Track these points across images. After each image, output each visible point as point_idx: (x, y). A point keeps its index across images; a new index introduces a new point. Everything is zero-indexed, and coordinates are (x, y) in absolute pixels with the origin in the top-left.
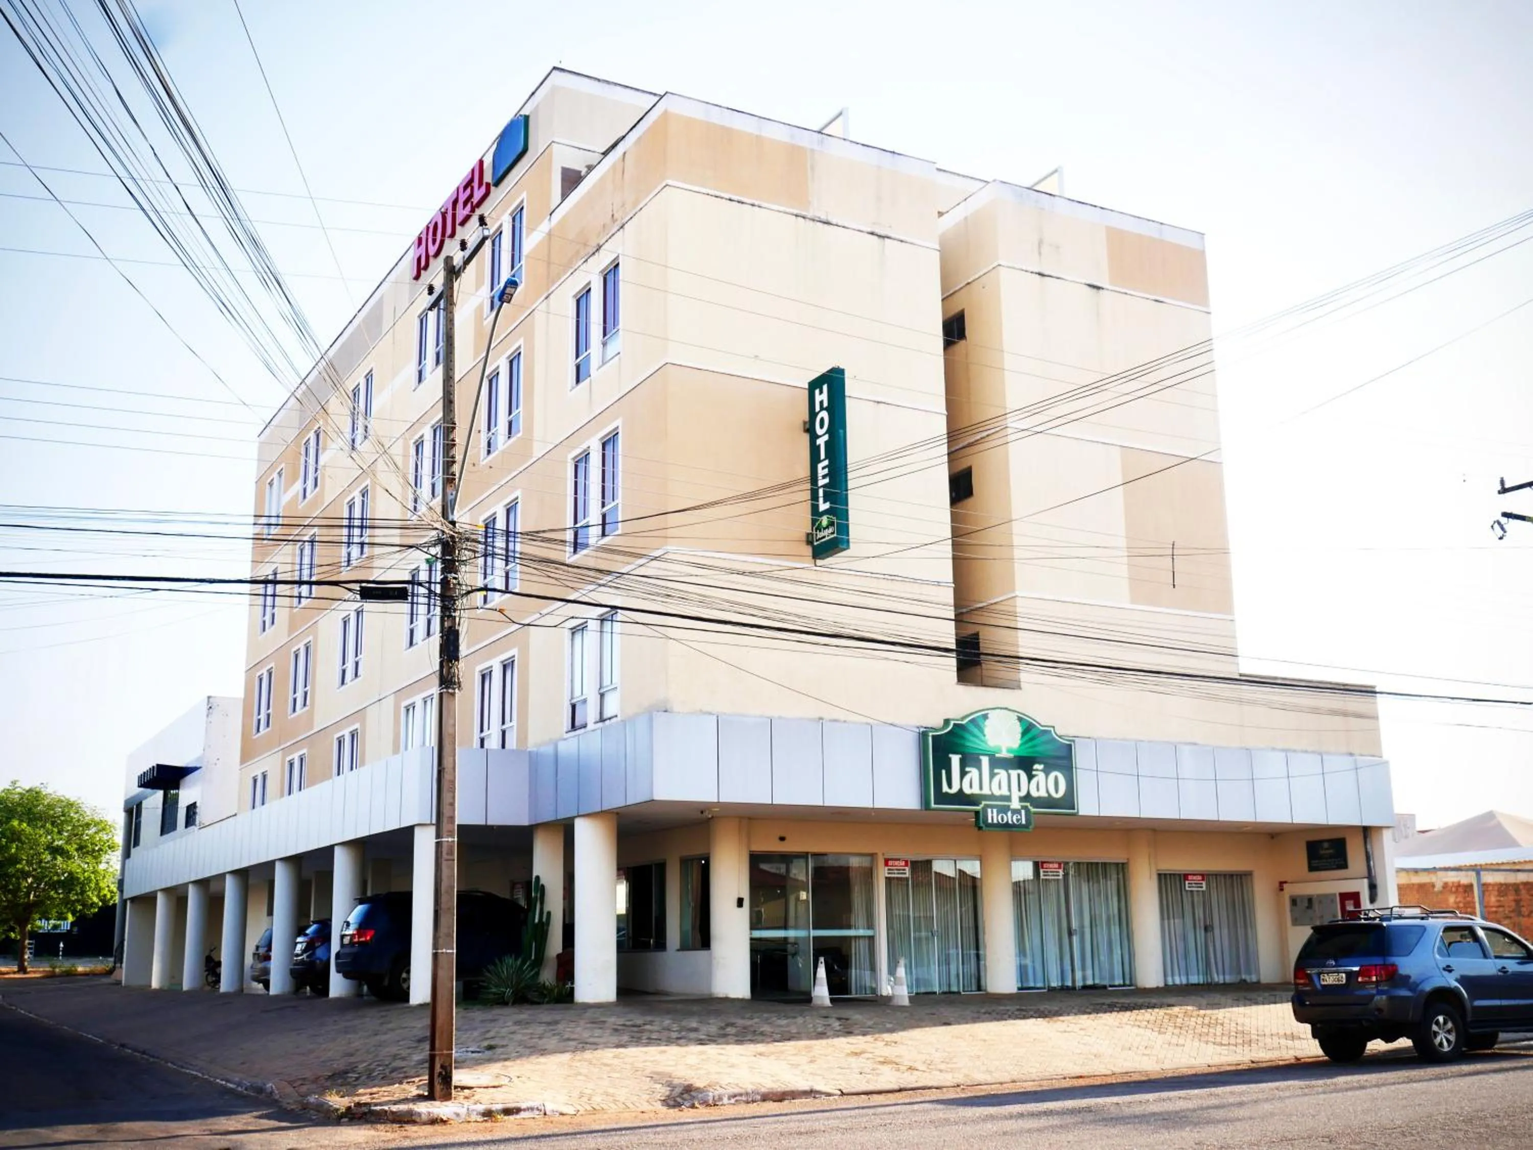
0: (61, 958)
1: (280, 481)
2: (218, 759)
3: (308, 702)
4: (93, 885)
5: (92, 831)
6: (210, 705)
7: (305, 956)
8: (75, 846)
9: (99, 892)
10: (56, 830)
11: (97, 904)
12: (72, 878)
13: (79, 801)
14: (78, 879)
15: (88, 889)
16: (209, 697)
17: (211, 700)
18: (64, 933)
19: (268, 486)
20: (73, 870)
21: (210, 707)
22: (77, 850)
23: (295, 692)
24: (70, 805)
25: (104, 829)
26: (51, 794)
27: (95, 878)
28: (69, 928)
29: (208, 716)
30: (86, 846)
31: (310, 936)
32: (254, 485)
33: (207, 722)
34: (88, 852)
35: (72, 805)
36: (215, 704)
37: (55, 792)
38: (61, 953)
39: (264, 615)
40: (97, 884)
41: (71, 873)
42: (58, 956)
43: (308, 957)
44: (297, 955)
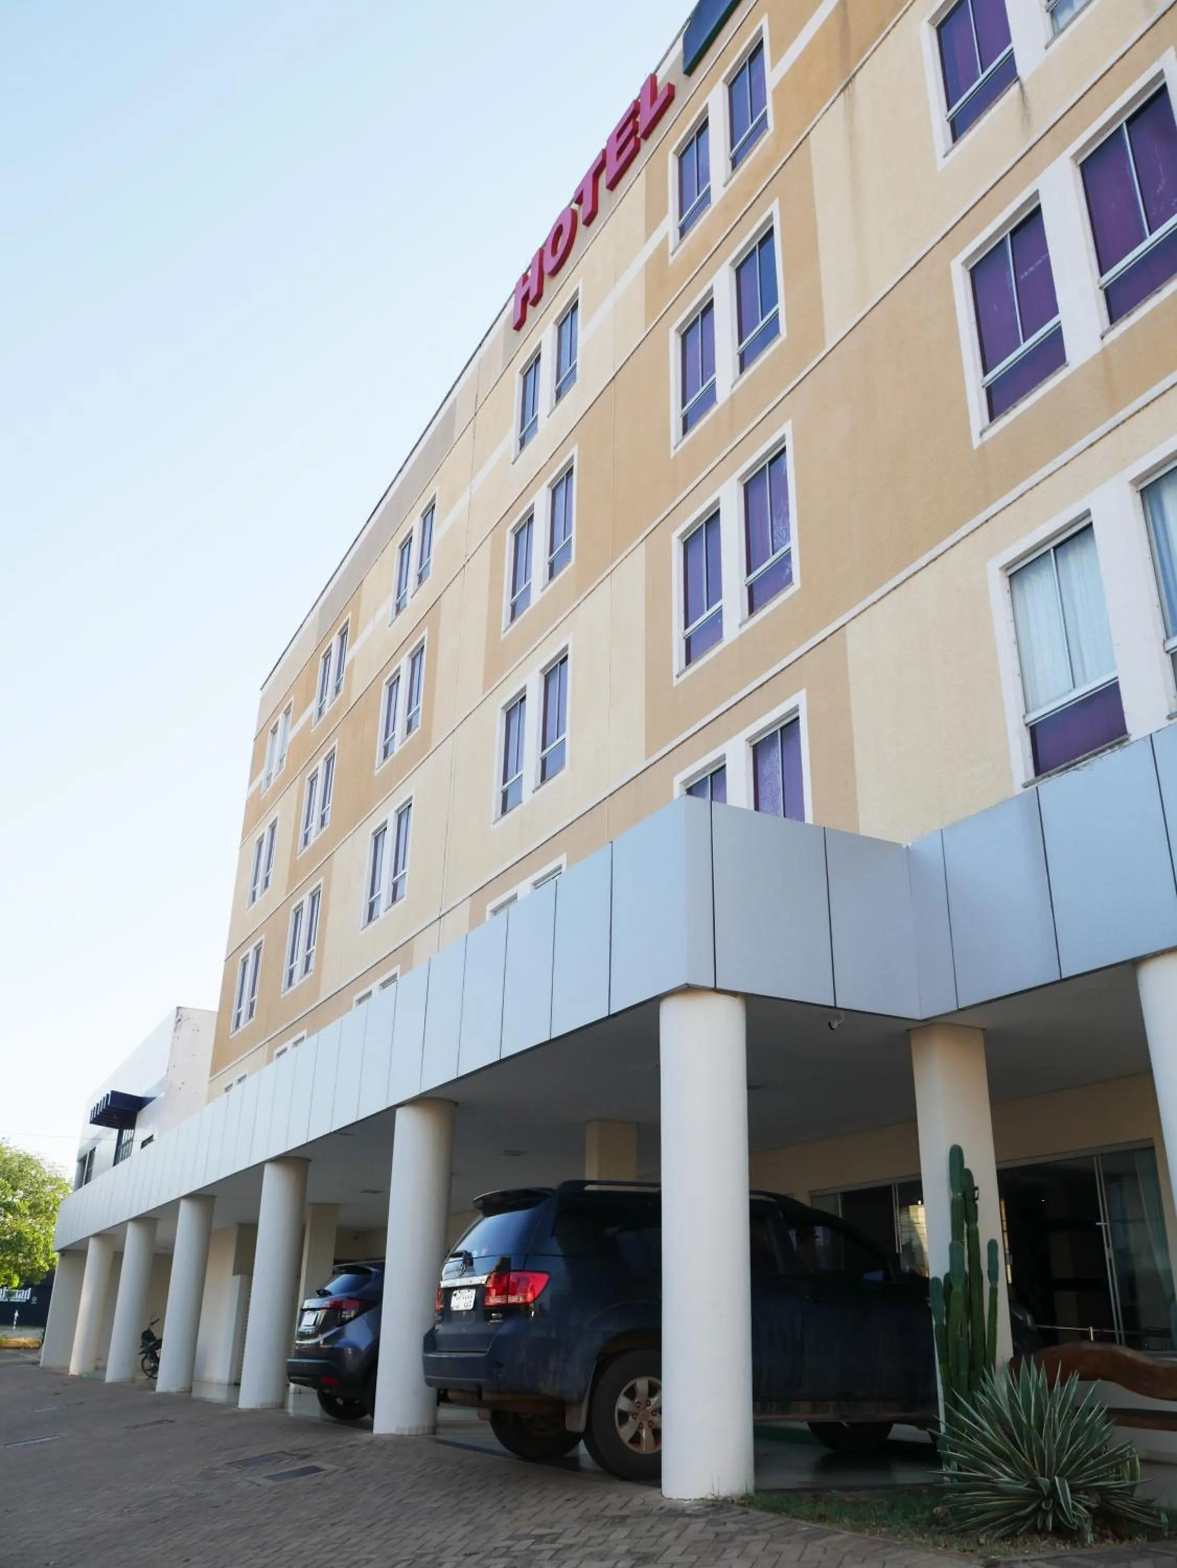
0: (14, 1327)
1: (286, 721)
2: (183, 1083)
3: (312, 966)
4: (41, 1247)
5: (48, 1188)
6: (180, 1017)
7: (320, 1339)
8: (28, 1204)
9: (48, 1255)
10: (9, 1186)
11: (44, 1268)
12: (21, 1238)
13: (38, 1157)
14: (26, 1239)
15: (35, 1251)
16: (178, 1008)
17: (181, 1011)
18: (23, 1303)
19: (270, 734)
20: (22, 1228)
21: (179, 1020)
22: (30, 1208)
23: (292, 962)
24: (28, 1159)
25: (60, 1187)
26: (11, 1149)
27: (45, 1239)
28: (28, 1298)
29: (175, 1030)
30: (40, 1204)
31: (337, 1296)
32: (252, 743)
33: (173, 1037)
34: (40, 1212)
35: (30, 1160)
36: (185, 1018)
37: (14, 1147)
38: (15, 1323)
39: (255, 884)
40: (46, 1246)
41: (19, 1233)
42: (12, 1324)
43: (326, 1341)
44: (303, 1336)
